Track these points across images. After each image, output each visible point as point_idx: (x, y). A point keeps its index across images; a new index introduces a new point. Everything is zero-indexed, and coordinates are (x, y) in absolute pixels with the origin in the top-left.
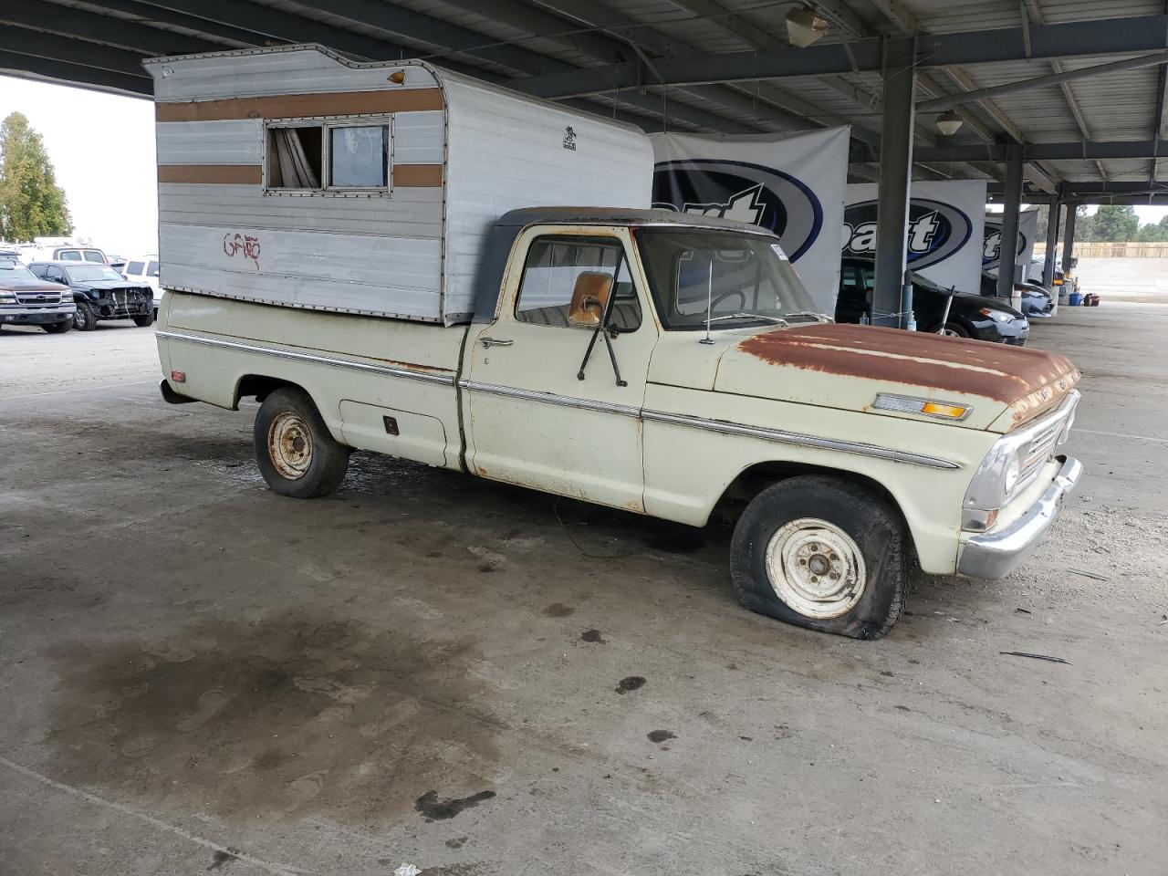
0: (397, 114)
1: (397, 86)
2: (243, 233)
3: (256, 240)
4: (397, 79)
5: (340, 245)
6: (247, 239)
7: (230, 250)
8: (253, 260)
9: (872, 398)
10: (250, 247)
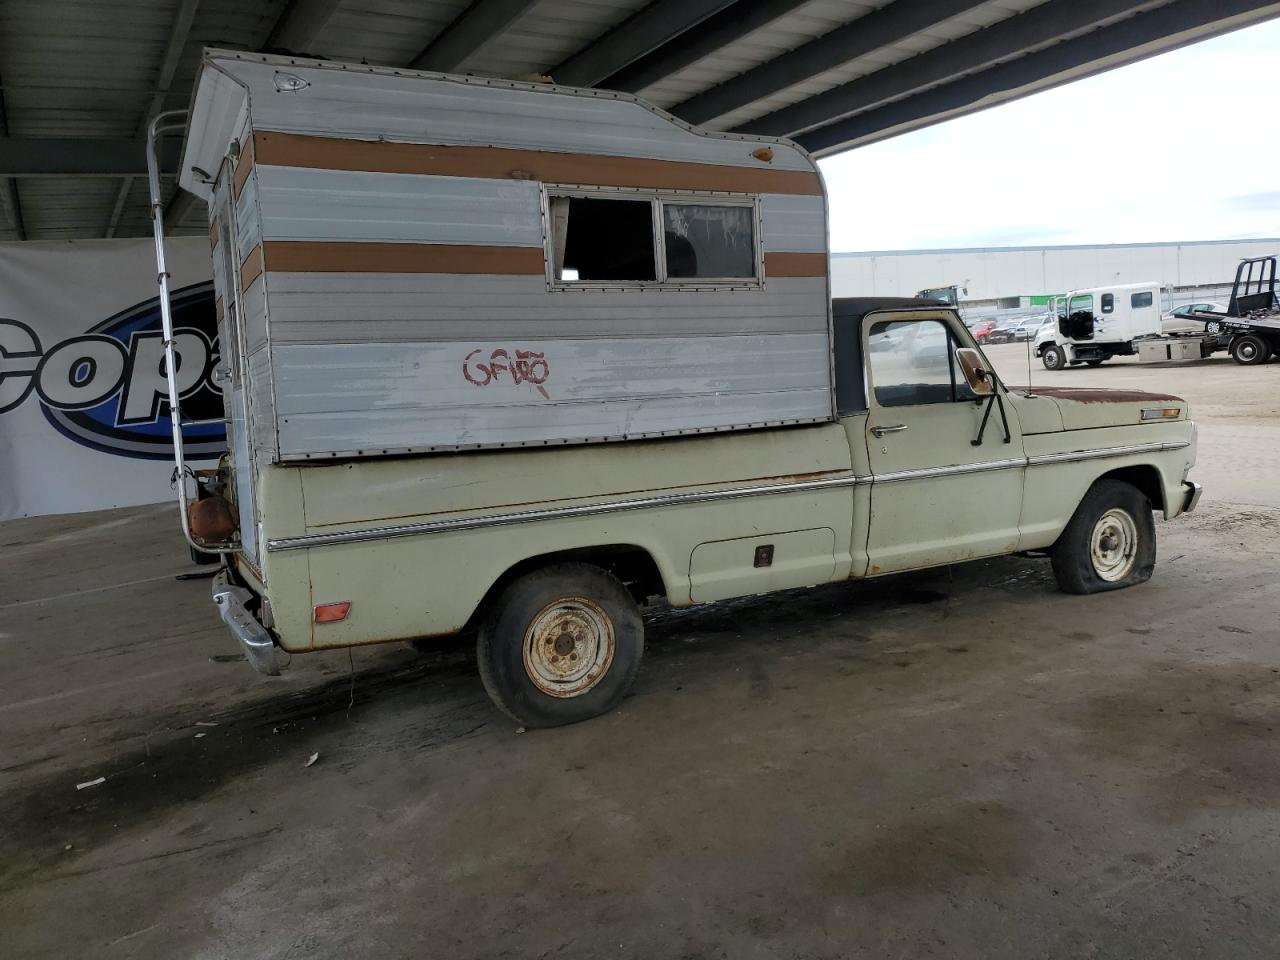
0: (763, 196)
1: (761, 164)
2: (511, 347)
3: (542, 355)
4: (764, 156)
5: (692, 350)
6: (520, 355)
7: (481, 376)
8: (534, 386)
9: (1139, 415)
10: (524, 368)
